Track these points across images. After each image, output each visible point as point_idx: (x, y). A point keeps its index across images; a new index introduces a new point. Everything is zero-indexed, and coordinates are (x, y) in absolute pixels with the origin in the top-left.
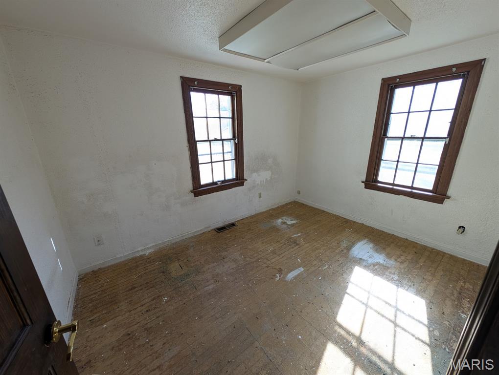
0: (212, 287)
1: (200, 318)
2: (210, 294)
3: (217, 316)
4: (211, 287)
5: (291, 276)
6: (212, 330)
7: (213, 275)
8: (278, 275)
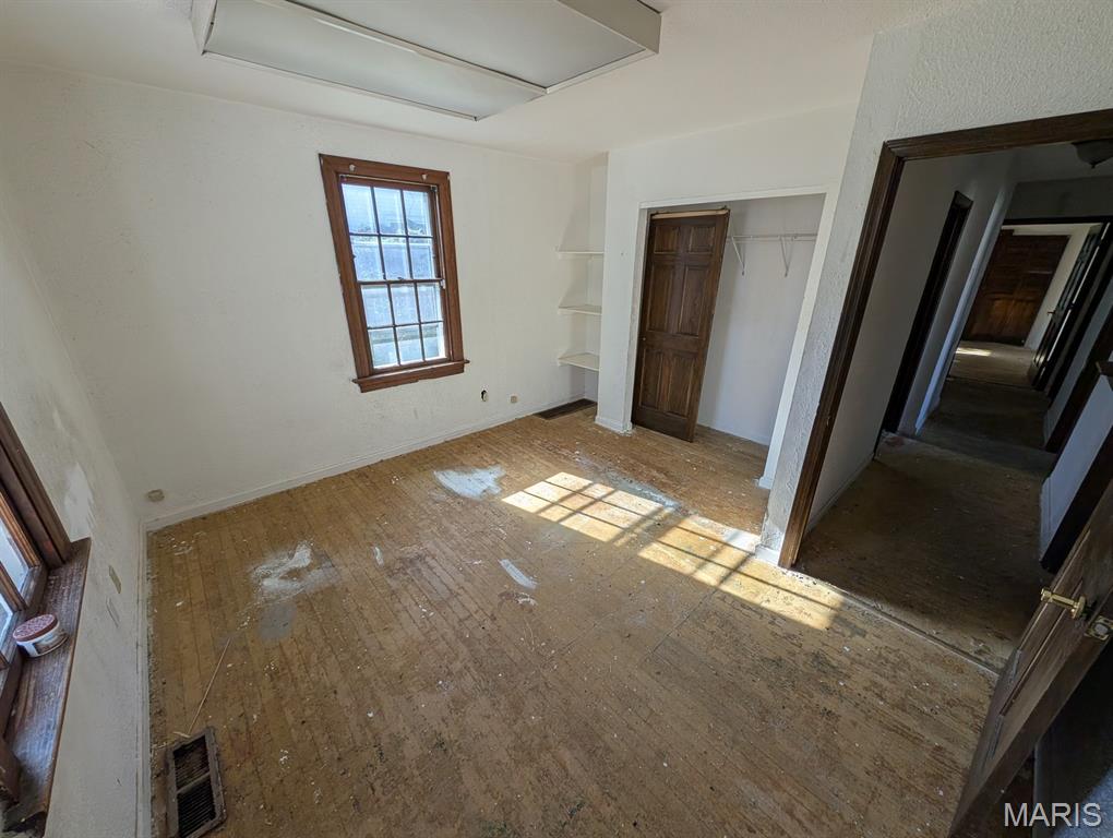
0: (568, 753)
1: (661, 755)
2: (592, 753)
3: (646, 713)
4: (567, 756)
5: (521, 579)
6: (678, 717)
7: (517, 762)
8: (521, 601)
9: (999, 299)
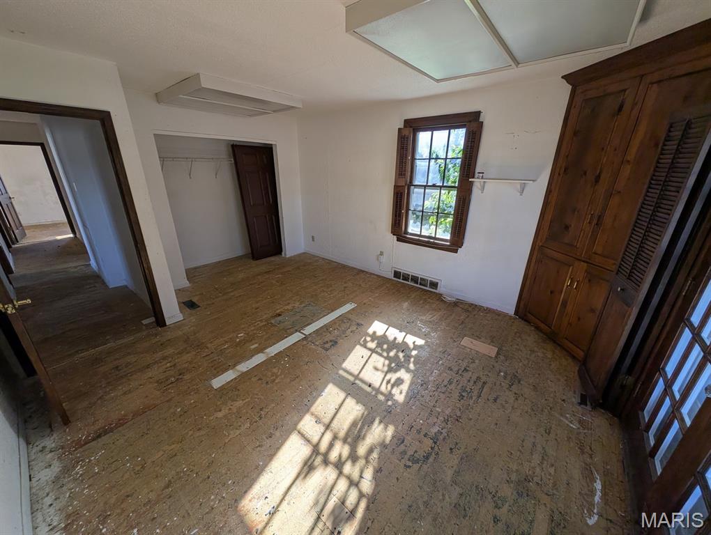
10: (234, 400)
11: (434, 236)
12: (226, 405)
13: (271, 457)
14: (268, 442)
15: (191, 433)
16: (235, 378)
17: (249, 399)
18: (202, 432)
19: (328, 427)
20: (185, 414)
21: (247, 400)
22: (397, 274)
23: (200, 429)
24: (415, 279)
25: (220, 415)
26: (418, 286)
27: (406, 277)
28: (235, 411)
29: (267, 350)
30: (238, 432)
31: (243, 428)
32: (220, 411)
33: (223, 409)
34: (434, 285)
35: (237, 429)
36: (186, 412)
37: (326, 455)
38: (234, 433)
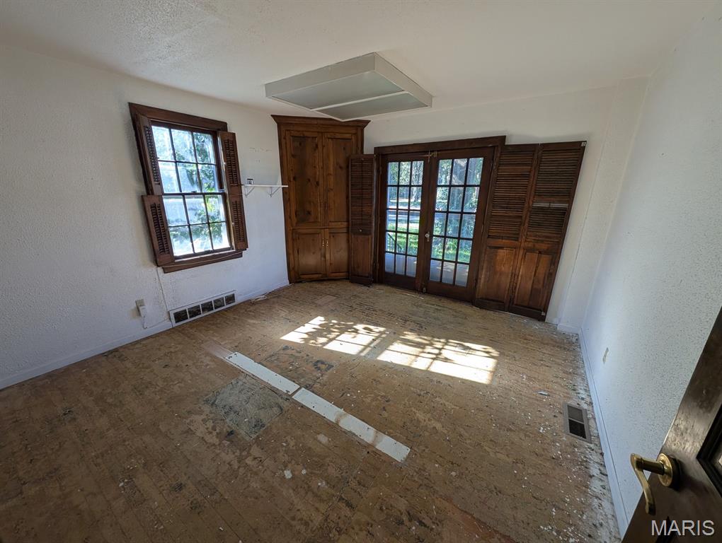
9: (502, 248)
10: (419, 421)
11: (211, 249)
12: (426, 426)
13: (452, 378)
14: (444, 382)
15: (468, 441)
16: (389, 435)
17: (413, 409)
18: (463, 432)
19: (417, 356)
20: (454, 462)
21: (414, 410)
22: (180, 316)
23: (461, 435)
24: (207, 307)
25: (438, 426)
26: (215, 311)
27: (195, 311)
28: (429, 415)
29: (332, 418)
30: (447, 403)
31: (442, 401)
32: (434, 428)
33: (432, 427)
34: (231, 299)
35: (445, 405)
36: (452, 463)
37: (437, 354)
38: (449, 406)
